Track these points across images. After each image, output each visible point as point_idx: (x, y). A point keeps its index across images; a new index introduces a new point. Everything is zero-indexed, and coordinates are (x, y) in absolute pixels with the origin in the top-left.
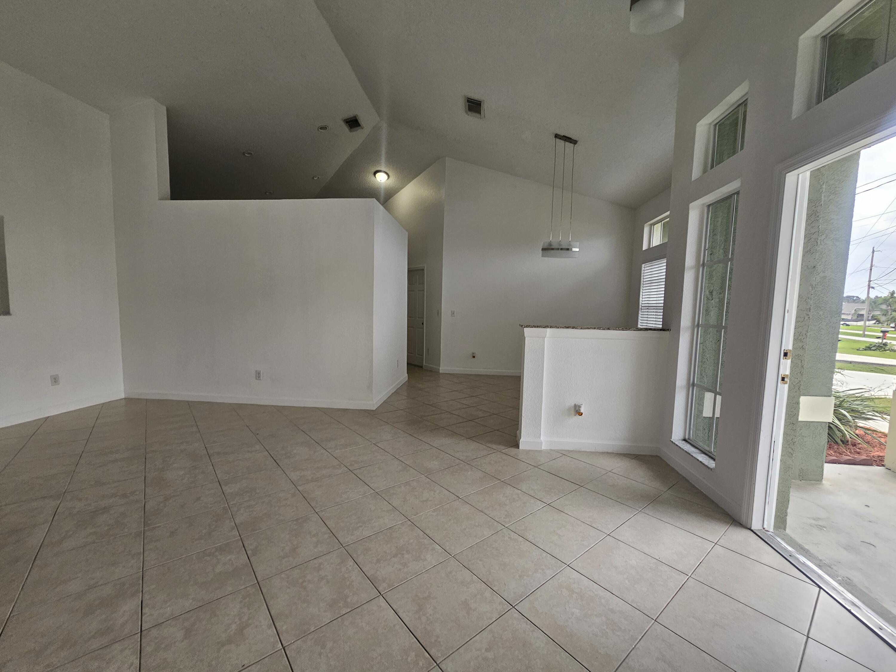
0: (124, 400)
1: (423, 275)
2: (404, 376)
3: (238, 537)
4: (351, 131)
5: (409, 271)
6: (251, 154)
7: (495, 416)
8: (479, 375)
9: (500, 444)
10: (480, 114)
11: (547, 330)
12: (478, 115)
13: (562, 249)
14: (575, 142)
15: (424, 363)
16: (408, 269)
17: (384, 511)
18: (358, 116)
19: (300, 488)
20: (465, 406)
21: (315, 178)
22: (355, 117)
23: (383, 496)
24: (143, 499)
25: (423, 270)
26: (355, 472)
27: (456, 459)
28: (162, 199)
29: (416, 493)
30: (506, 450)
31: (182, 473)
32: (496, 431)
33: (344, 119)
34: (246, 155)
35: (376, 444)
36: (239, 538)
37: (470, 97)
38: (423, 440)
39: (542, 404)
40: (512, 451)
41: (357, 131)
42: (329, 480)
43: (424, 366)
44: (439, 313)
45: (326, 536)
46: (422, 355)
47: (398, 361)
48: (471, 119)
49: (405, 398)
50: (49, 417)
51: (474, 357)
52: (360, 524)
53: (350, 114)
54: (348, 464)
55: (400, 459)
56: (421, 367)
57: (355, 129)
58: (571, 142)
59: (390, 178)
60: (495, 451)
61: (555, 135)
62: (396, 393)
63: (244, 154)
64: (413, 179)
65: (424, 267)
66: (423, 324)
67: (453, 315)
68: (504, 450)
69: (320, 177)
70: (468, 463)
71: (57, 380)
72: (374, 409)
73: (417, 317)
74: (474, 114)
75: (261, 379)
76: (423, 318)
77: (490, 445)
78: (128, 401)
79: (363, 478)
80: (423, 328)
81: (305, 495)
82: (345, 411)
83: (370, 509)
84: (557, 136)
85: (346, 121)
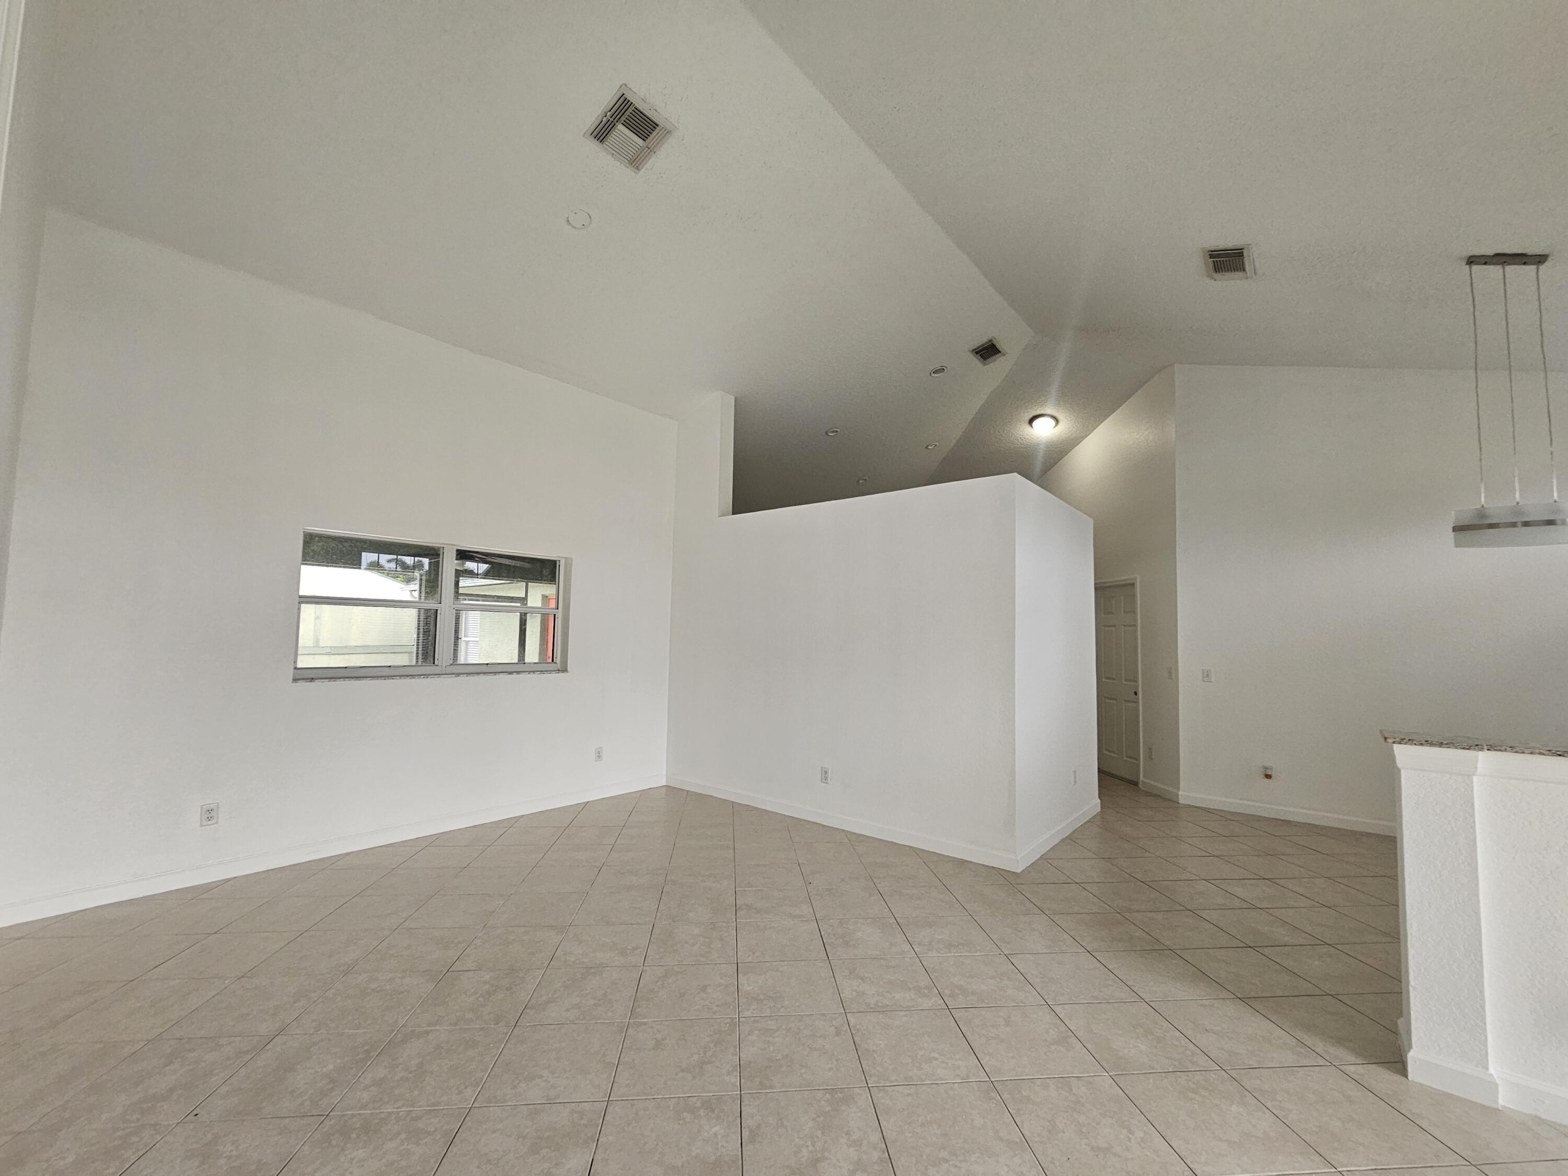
0: (664, 789)
1: (1133, 596)
2: (1093, 804)
3: (738, 1091)
4: (985, 365)
5: (1098, 588)
6: (837, 431)
7: (1325, 949)
8: (1287, 823)
9: (1340, 1041)
10: (1244, 270)
11: (1477, 758)
12: (1240, 274)
13: (1526, 524)
14: (1540, 259)
15: (1141, 776)
16: (1095, 584)
17: (1001, 1139)
18: (995, 339)
19: (852, 1020)
20: (1237, 904)
21: (930, 447)
22: (991, 341)
23: (1005, 1096)
24: (642, 965)
25: (1133, 585)
26: (957, 1014)
27: (1198, 1051)
28: (723, 515)
29: (1082, 1119)
30: (1361, 1069)
31: (696, 931)
32: (1329, 998)
33: (972, 349)
34: (830, 434)
35: (1008, 956)
36: (739, 1093)
37: (1213, 248)
38: (1115, 972)
39: (1481, 963)
40: (1382, 1078)
41: (995, 360)
42: (904, 1019)
43: (1141, 783)
44: (1172, 673)
45: (875, 1155)
46: (1137, 759)
47: (1075, 772)
48: (1229, 283)
49: (1091, 855)
50: (588, 802)
51: (1268, 776)
52: (944, 1154)
53: (981, 340)
54: (947, 992)
55: (1058, 1009)
56: (1135, 784)
57: (992, 358)
58: (1525, 264)
59: (1059, 426)
60: (1322, 1062)
61: (1468, 260)
62: (1071, 839)
63: (827, 433)
64: (1106, 416)
65: (1135, 579)
66: (1136, 693)
67: (1206, 679)
68: (1352, 1068)
69: (937, 444)
70: (1233, 1073)
71: (600, 754)
72: (1019, 871)
73: (1123, 679)
74: (1228, 275)
75: (829, 782)
76: (1136, 681)
77: (1308, 1039)
78: (670, 791)
79: (968, 1035)
80: (1137, 702)
81: (856, 1039)
82: (962, 863)
83: (972, 1120)
84: (1472, 261)
85: (975, 351)
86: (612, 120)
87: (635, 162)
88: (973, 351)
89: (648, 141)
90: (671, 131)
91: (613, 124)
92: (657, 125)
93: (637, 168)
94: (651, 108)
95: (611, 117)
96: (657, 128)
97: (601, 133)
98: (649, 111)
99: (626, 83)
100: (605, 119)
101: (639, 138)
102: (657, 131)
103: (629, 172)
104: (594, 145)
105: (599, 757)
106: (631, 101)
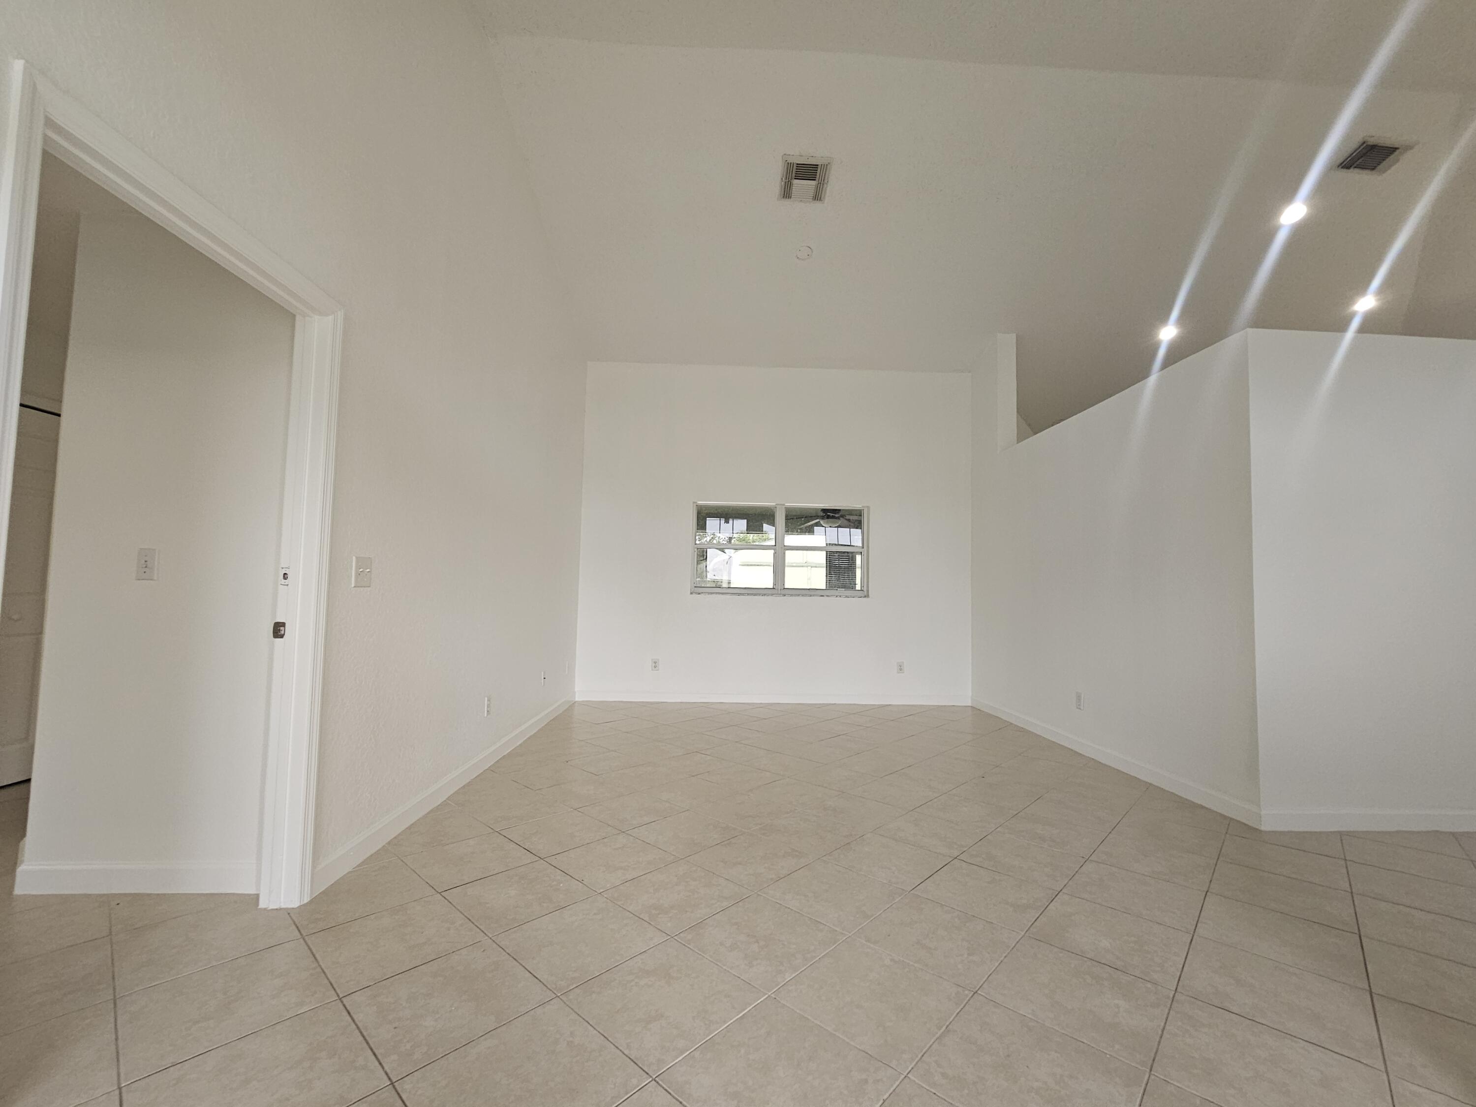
18: (1369, 140)
22: (1366, 143)
71: (902, 668)
85: (1341, 167)
86: (787, 181)
87: (818, 197)
88: (1339, 166)
89: (817, 179)
90: (829, 163)
91: (789, 182)
92: (817, 165)
93: (820, 200)
94: (808, 157)
95: (786, 179)
96: (818, 167)
97: (787, 193)
98: (807, 160)
99: (785, 153)
100: (783, 183)
101: (811, 181)
102: (819, 170)
103: (818, 204)
104: (787, 202)
105: (901, 670)
106: (792, 162)
